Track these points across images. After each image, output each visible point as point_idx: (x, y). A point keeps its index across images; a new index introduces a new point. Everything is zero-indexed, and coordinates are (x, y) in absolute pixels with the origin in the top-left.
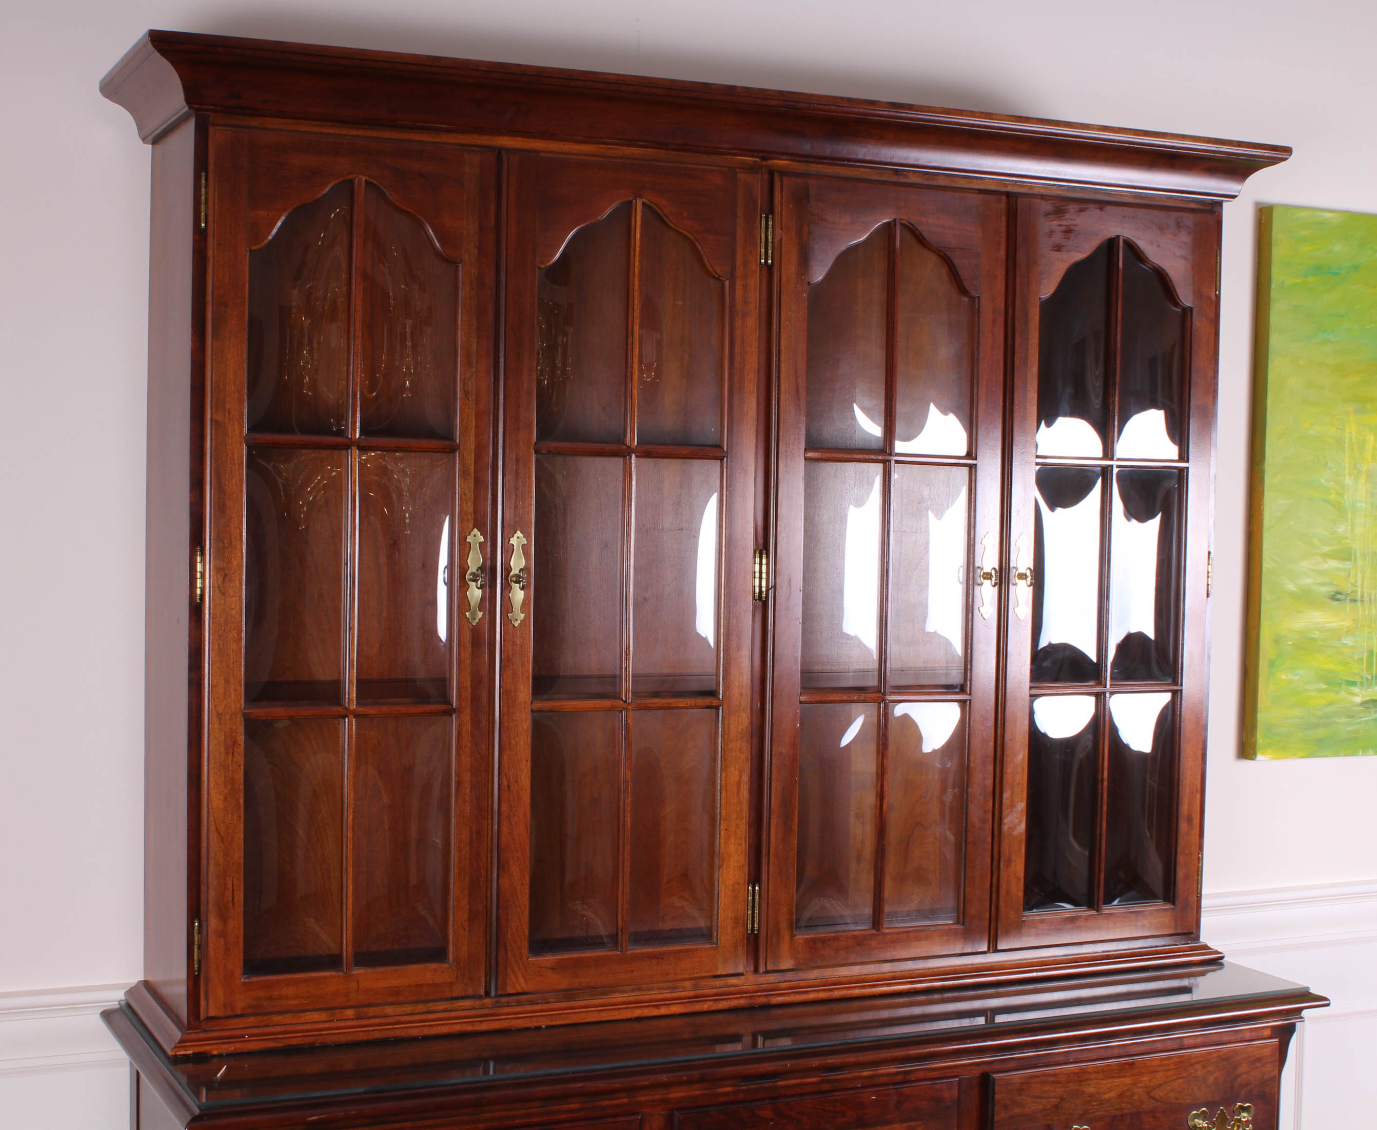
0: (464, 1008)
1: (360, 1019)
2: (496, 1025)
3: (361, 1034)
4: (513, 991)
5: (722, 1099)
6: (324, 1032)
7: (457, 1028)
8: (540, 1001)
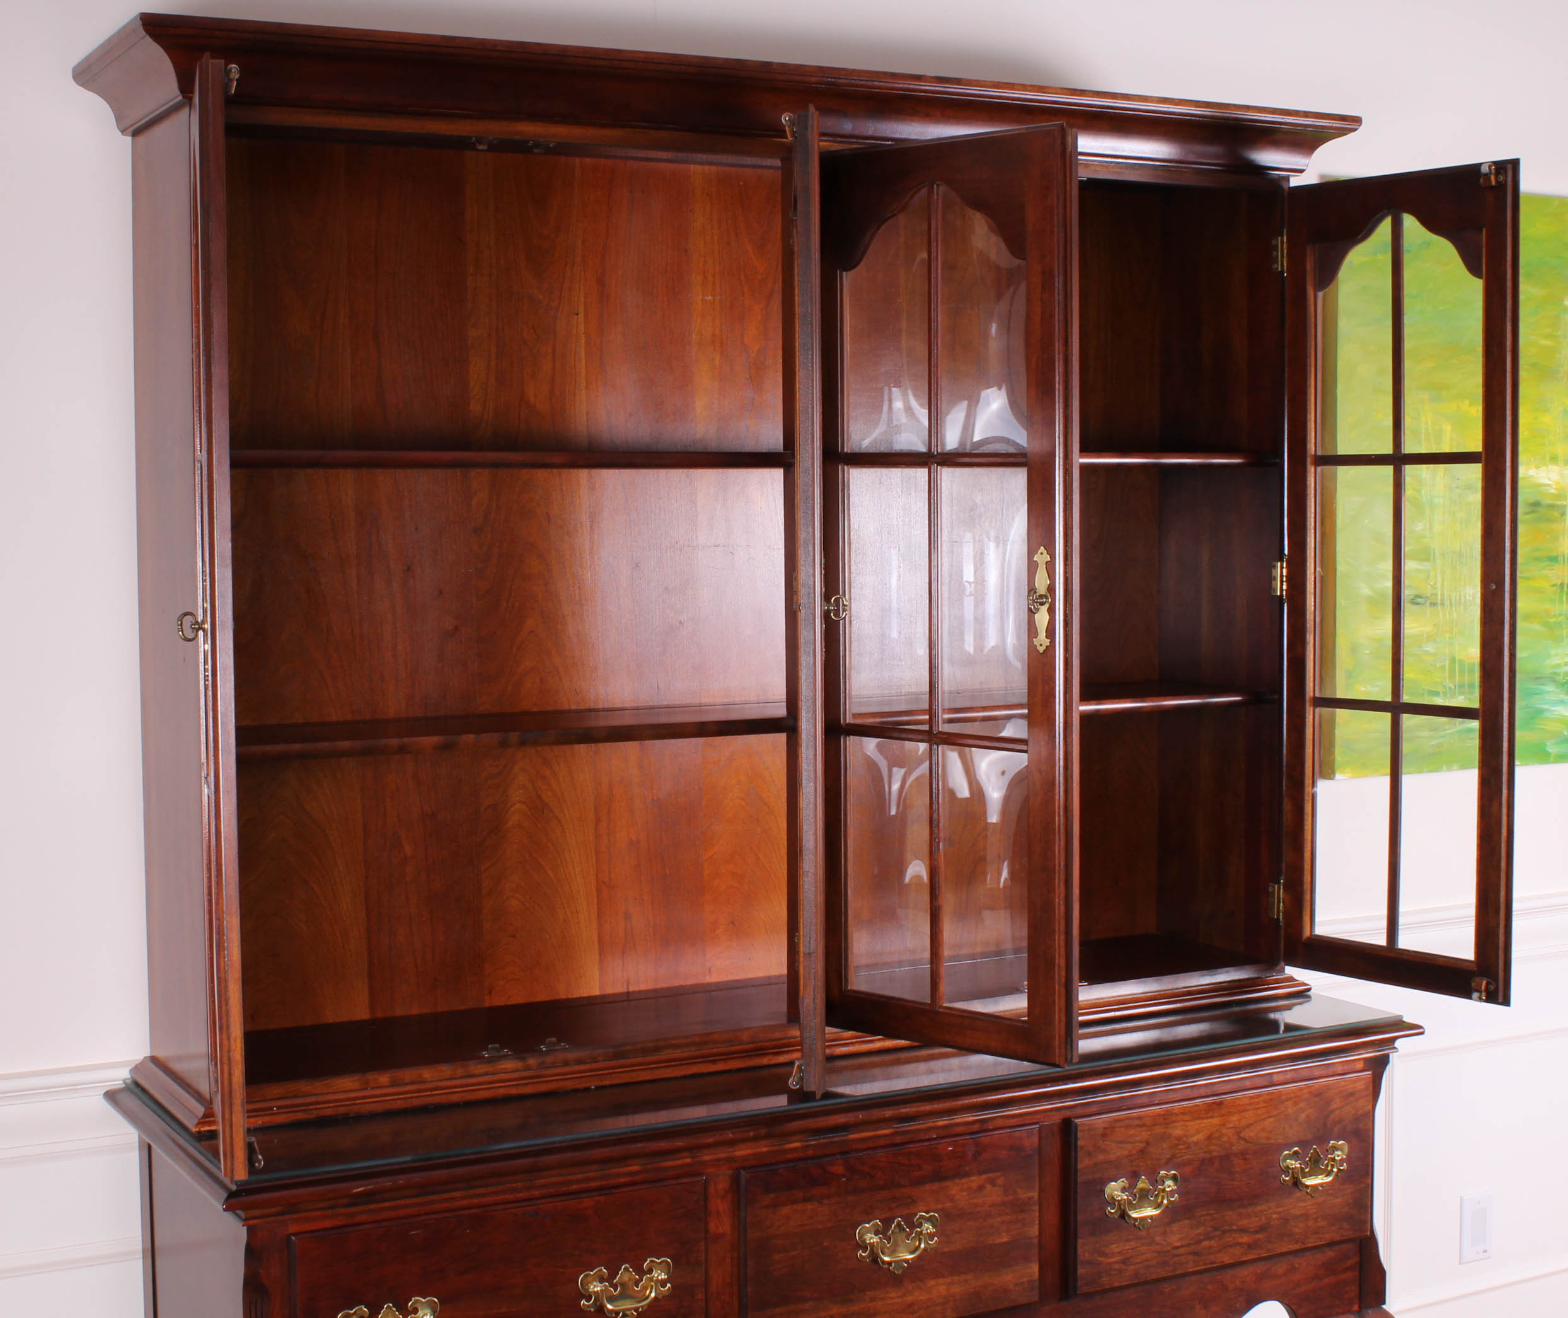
0: (505, 1071)
1: (397, 1086)
3: (399, 1103)
5: (790, 1156)
6: (358, 1102)
7: (502, 1091)
8: (587, 1061)
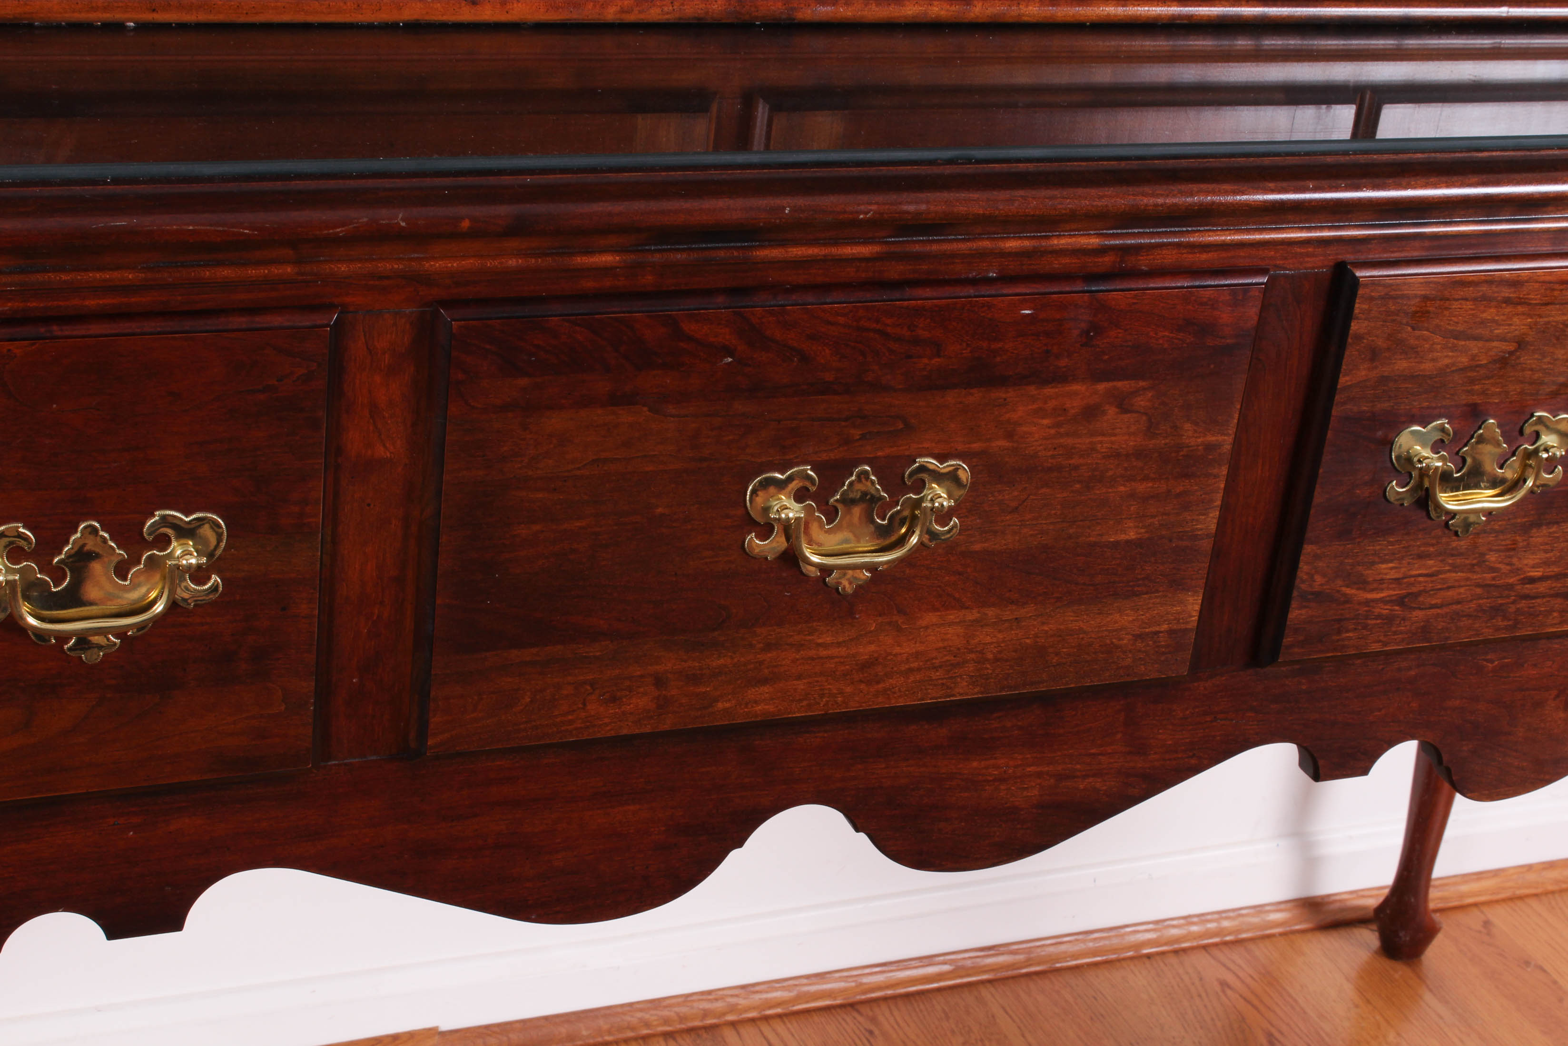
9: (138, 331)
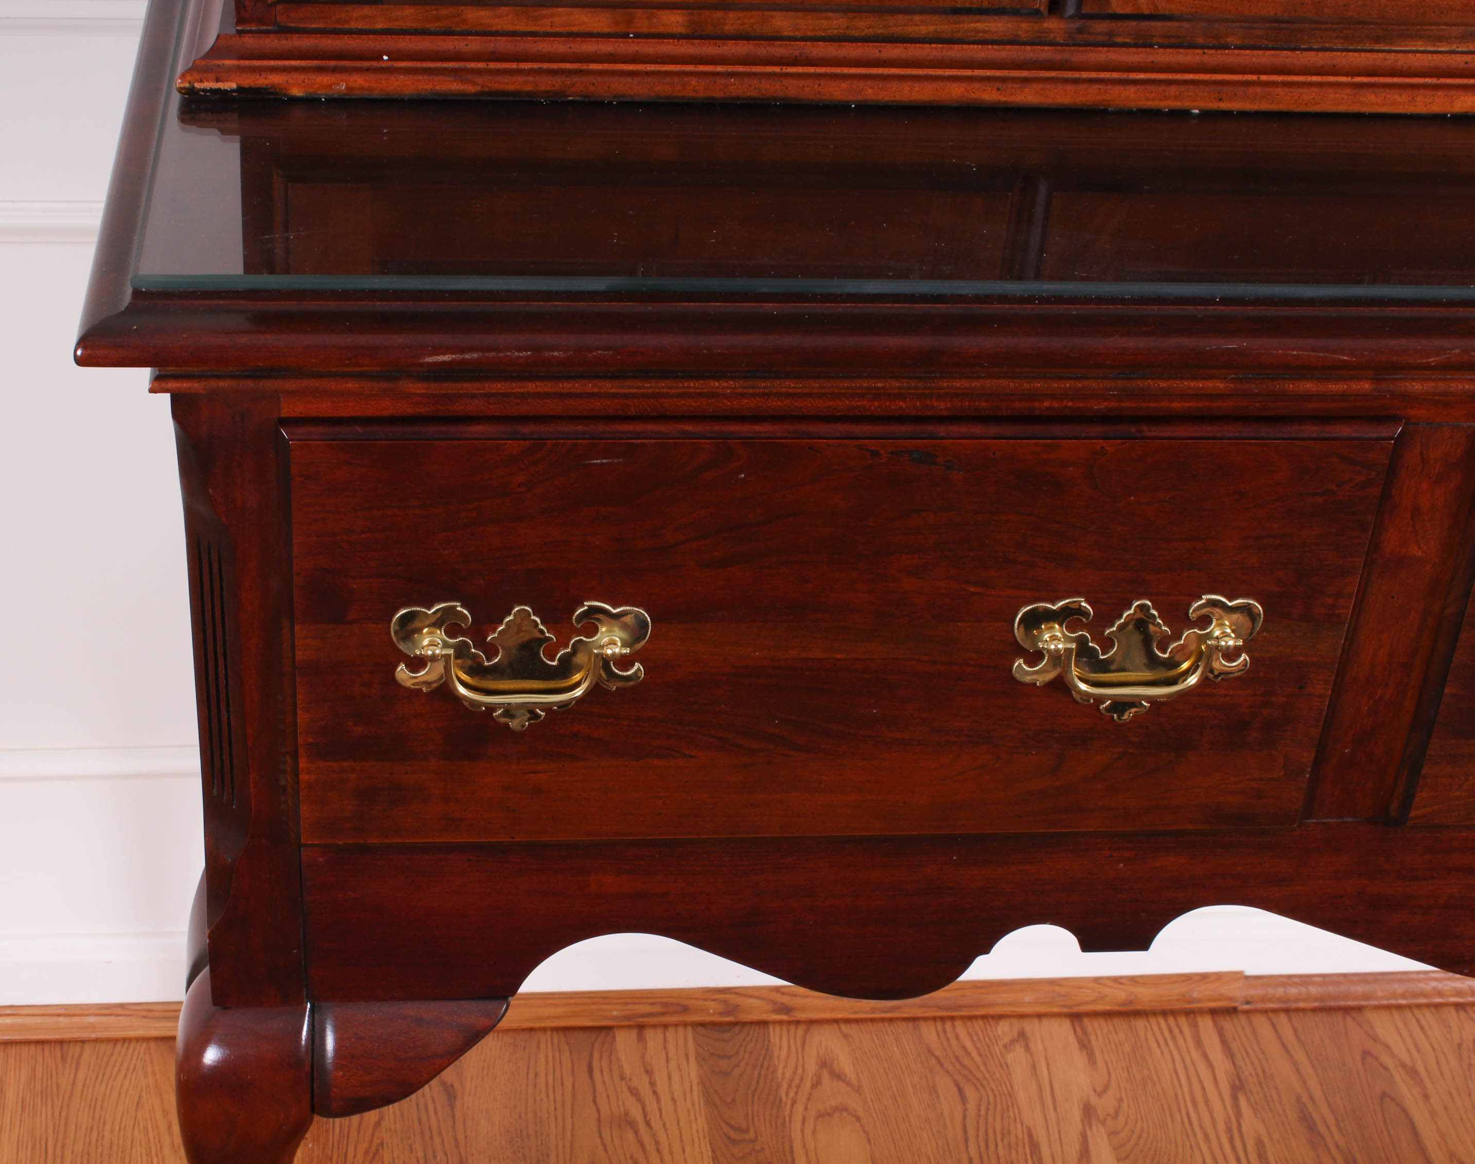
0: (988, 36)
1: (701, 37)
2: (1063, 96)
3: (694, 81)
4: (1128, 10)
6: (593, 67)
7: (956, 92)
8: (1200, 40)
9: (1219, 435)
